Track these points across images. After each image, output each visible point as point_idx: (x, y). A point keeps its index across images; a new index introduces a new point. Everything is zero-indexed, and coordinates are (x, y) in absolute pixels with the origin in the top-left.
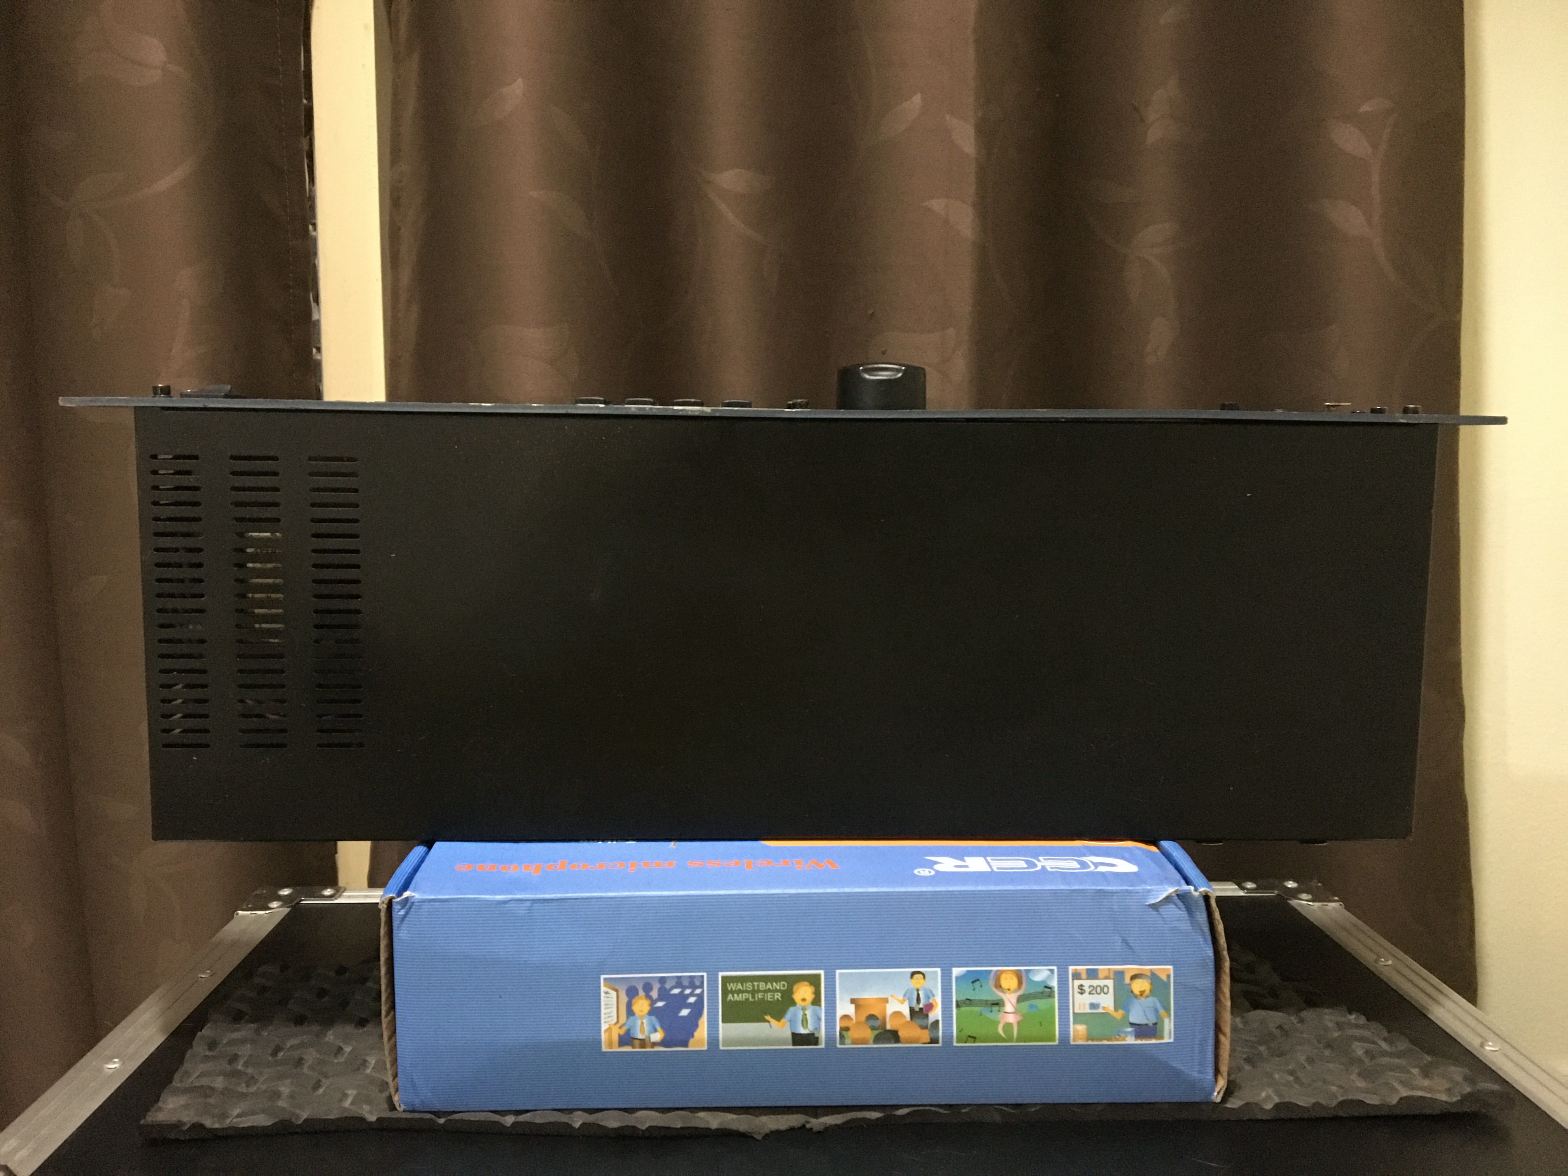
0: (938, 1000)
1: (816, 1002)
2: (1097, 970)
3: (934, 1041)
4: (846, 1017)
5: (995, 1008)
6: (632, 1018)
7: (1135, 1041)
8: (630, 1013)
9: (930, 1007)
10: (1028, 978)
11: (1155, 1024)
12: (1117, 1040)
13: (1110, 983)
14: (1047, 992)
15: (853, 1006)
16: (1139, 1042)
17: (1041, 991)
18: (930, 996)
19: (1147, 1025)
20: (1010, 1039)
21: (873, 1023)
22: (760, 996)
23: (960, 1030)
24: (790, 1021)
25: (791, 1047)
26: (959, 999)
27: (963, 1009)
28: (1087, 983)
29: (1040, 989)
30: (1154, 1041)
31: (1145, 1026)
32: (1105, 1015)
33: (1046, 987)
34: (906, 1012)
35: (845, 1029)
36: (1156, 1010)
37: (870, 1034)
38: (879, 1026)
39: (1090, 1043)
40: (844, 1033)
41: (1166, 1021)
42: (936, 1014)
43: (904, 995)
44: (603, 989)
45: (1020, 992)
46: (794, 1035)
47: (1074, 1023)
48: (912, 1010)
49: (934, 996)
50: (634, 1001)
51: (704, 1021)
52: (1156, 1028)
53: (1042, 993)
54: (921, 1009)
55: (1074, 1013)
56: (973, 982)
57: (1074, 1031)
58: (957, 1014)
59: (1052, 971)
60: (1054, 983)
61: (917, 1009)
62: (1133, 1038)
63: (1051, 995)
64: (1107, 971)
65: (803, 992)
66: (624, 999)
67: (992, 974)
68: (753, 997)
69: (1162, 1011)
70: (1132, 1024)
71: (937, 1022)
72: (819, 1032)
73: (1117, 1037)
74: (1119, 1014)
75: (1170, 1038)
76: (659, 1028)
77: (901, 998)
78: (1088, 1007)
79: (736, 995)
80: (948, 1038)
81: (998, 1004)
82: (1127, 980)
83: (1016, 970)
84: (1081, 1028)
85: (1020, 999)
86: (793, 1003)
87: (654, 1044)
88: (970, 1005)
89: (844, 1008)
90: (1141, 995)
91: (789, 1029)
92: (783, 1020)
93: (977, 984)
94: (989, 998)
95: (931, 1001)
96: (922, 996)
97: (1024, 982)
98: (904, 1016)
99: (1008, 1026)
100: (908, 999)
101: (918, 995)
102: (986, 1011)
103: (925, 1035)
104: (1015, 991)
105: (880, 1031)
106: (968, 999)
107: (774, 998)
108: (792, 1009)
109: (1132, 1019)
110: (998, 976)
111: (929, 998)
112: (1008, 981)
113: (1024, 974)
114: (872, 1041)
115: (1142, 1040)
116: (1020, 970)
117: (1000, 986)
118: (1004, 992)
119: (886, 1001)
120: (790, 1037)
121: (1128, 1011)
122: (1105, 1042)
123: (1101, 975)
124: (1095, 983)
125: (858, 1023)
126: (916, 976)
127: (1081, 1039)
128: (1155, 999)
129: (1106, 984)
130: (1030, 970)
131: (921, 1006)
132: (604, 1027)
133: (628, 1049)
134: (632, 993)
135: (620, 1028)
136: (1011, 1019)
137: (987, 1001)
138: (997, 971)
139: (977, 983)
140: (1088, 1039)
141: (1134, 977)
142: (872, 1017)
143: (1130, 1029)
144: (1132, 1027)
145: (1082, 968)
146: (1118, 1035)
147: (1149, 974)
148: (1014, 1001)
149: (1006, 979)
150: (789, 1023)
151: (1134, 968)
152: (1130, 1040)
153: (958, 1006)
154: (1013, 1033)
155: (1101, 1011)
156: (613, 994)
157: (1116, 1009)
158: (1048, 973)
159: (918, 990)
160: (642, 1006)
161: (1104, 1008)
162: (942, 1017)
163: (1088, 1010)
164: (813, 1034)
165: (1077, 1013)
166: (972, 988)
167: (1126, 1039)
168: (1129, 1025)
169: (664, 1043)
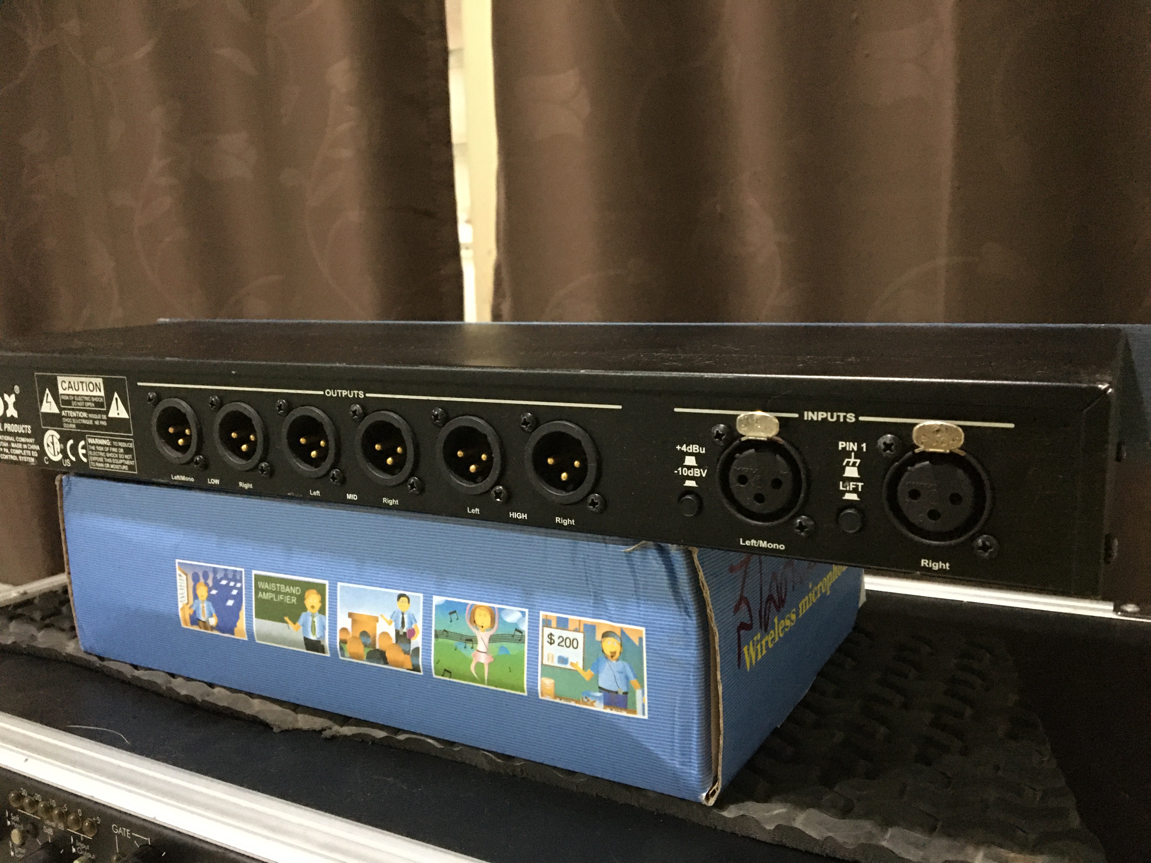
0: (419, 626)
1: (322, 611)
2: (567, 619)
3: (416, 668)
4: (344, 630)
5: (469, 645)
6: (196, 601)
7: (605, 708)
8: (196, 597)
9: (412, 632)
10: (500, 618)
11: (626, 693)
12: (585, 704)
13: (580, 636)
14: (517, 637)
15: (350, 620)
16: (608, 711)
17: (513, 633)
18: (413, 621)
19: (617, 693)
20: (482, 681)
21: (365, 639)
22: (281, 597)
23: (437, 662)
24: (303, 625)
25: (305, 651)
26: (438, 629)
27: (440, 640)
28: (557, 633)
29: (512, 631)
30: (624, 714)
31: (615, 694)
32: (573, 672)
33: (516, 630)
34: (393, 635)
35: (343, 642)
36: (627, 678)
37: (363, 651)
38: (370, 644)
39: (557, 700)
40: (343, 645)
41: (639, 692)
42: (417, 641)
43: (391, 617)
44: (178, 572)
45: (492, 632)
46: (306, 639)
47: (542, 676)
48: (397, 633)
49: (416, 621)
50: (197, 586)
51: (243, 613)
52: (627, 697)
53: (513, 636)
54: (405, 633)
55: (542, 664)
56: (451, 613)
57: (542, 685)
58: (435, 644)
59: (523, 613)
60: (525, 627)
61: (401, 633)
62: (602, 705)
63: (521, 640)
64: (578, 623)
65: (312, 600)
66: (191, 583)
67: (468, 607)
68: (276, 598)
69: (634, 681)
70: (601, 689)
71: (417, 650)
72: (324, 641)
73: (585, 700)
74: (588, 675)
75: (644, 714)
76: (214, 614)
77: (389, 619)
78: (556, 660)
79: (264, 593)
80: (428, 670)
81: (471, 640)
82: (598, 637)
83: (490, 607)
84: (549, 682)
85: (493, 639)
86: (305, 609)
87: (212, 628)
88: (447, 637)
89: (344, 622)
90: (612, 657)
91: (302, 634)
92: (297, 624)
93: (454, 616)
94: (464, 633)
95: (413, 626)
96: (406, 620)
97: (497, 620)
98: (390, 638)
99: (480, 665)
100: (395, 621)
101: (403, 618)
102: (461, 646)
103: (408, 663)
104: (487, 630)
105: (371, 649)
106: (445, 631)
107: (290, 601)
108: (304, 614)
109: (601, 684)
110: (473, 611)
111: (412, 623)
112: (483, 618)
113: (497, 611)
114: (365, 658)
115: (611, 710)
116: (494, 608)
117: (475, 622)
118: (478, 629)
119: (376, 619)
120: (303, 639)
121: (597, 673)
122: (573, 704)
123: (571, 626)
124: (565, 634)
125: (354, 637)
126: (402, 599)
127: (549, 695)
128: (626, 664)
129: (575, 637)
130: (503, 609)
131: (405, 630)
132: (180, 605)
133: (196, 628)
134: (196, 579)
135: (190, 608)
136: (483, 659)
137: (462, 635)
138: (473, 605)
139: (455, 614)
140: (556, 697)
141: (605, 635)
142: (364, 634)
143: (599, 694)
144: (600, 692)
145: (553, 615)
146: (586, 698)
147: (619, 633)
148: (487, 640)
149: (480, 615)
150: (302, 627)
151: (606, 624)
152: (599, 707)
153: (436, 636)
154: (484, 674)
155: (568, 666)
156: (184, 577)
157: (584, 668)
158: (519, 615)
159: (403, 614)
160: (202, 592)
161: (572, 664)
162: (422, 645)
163: (556, 664)
164: (319, 641)
165: (546, 665)
166: (449, 620)
167: (595, 704)
168: (598, 689)
169: (218, 628)
